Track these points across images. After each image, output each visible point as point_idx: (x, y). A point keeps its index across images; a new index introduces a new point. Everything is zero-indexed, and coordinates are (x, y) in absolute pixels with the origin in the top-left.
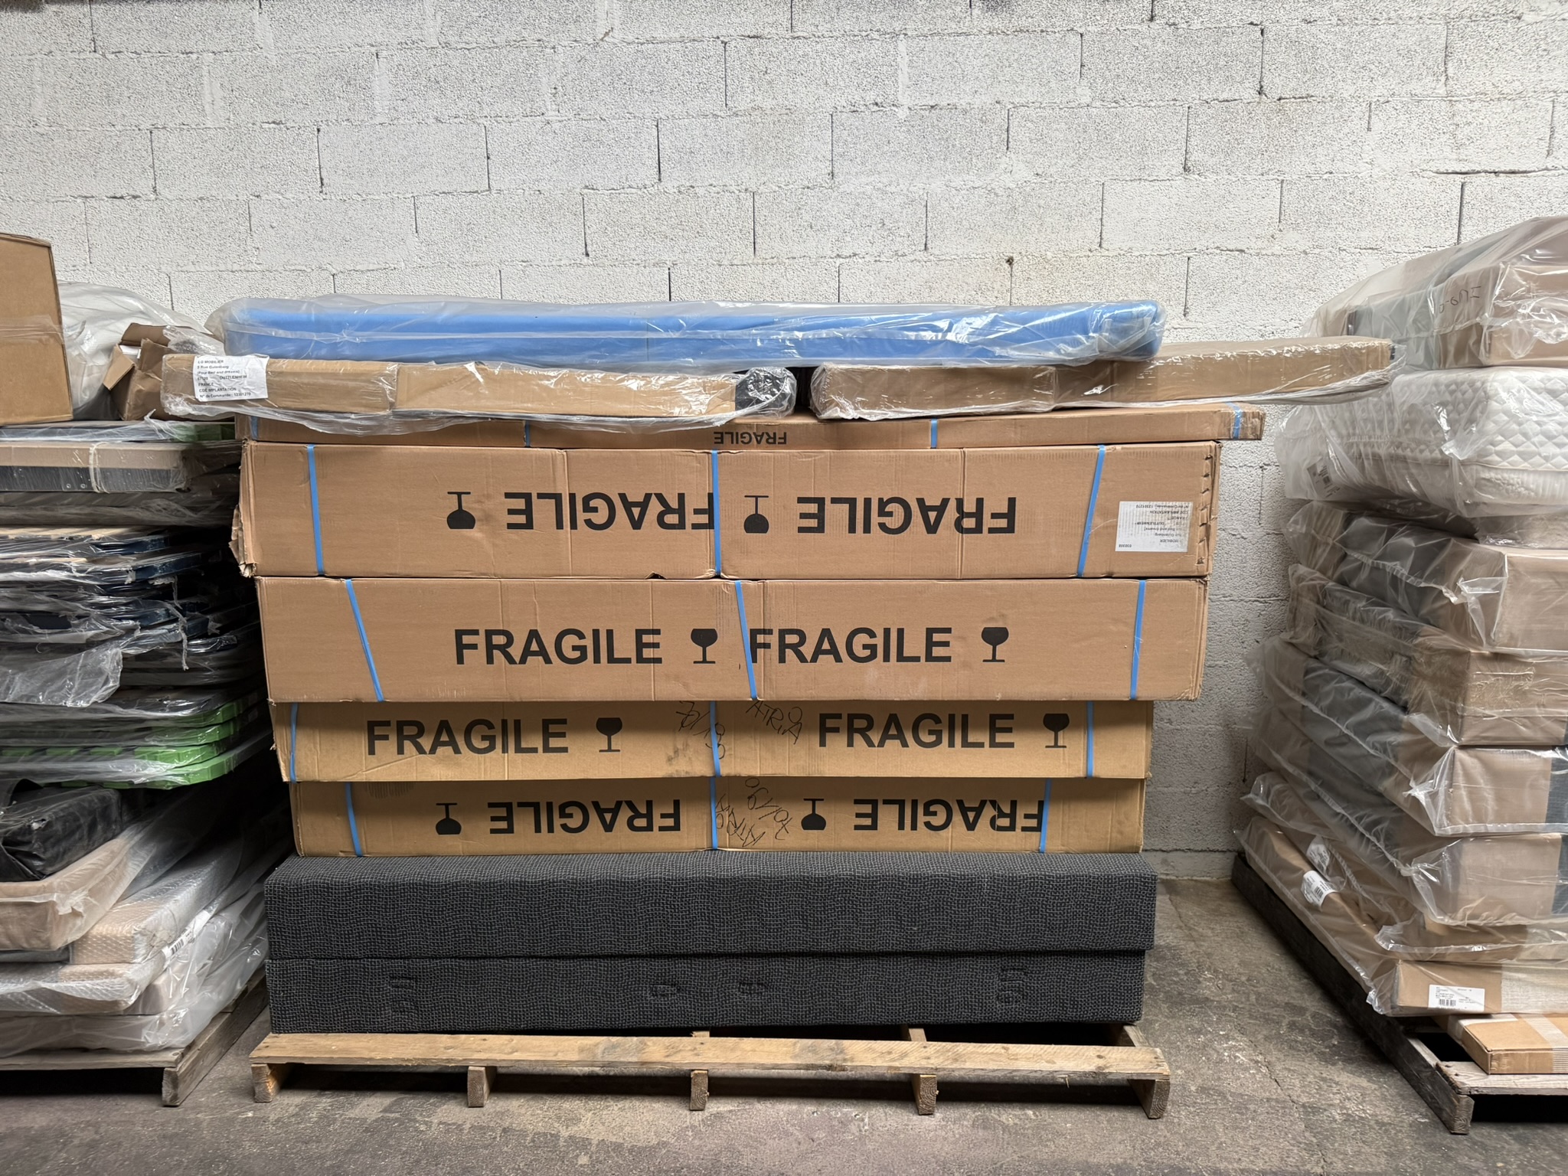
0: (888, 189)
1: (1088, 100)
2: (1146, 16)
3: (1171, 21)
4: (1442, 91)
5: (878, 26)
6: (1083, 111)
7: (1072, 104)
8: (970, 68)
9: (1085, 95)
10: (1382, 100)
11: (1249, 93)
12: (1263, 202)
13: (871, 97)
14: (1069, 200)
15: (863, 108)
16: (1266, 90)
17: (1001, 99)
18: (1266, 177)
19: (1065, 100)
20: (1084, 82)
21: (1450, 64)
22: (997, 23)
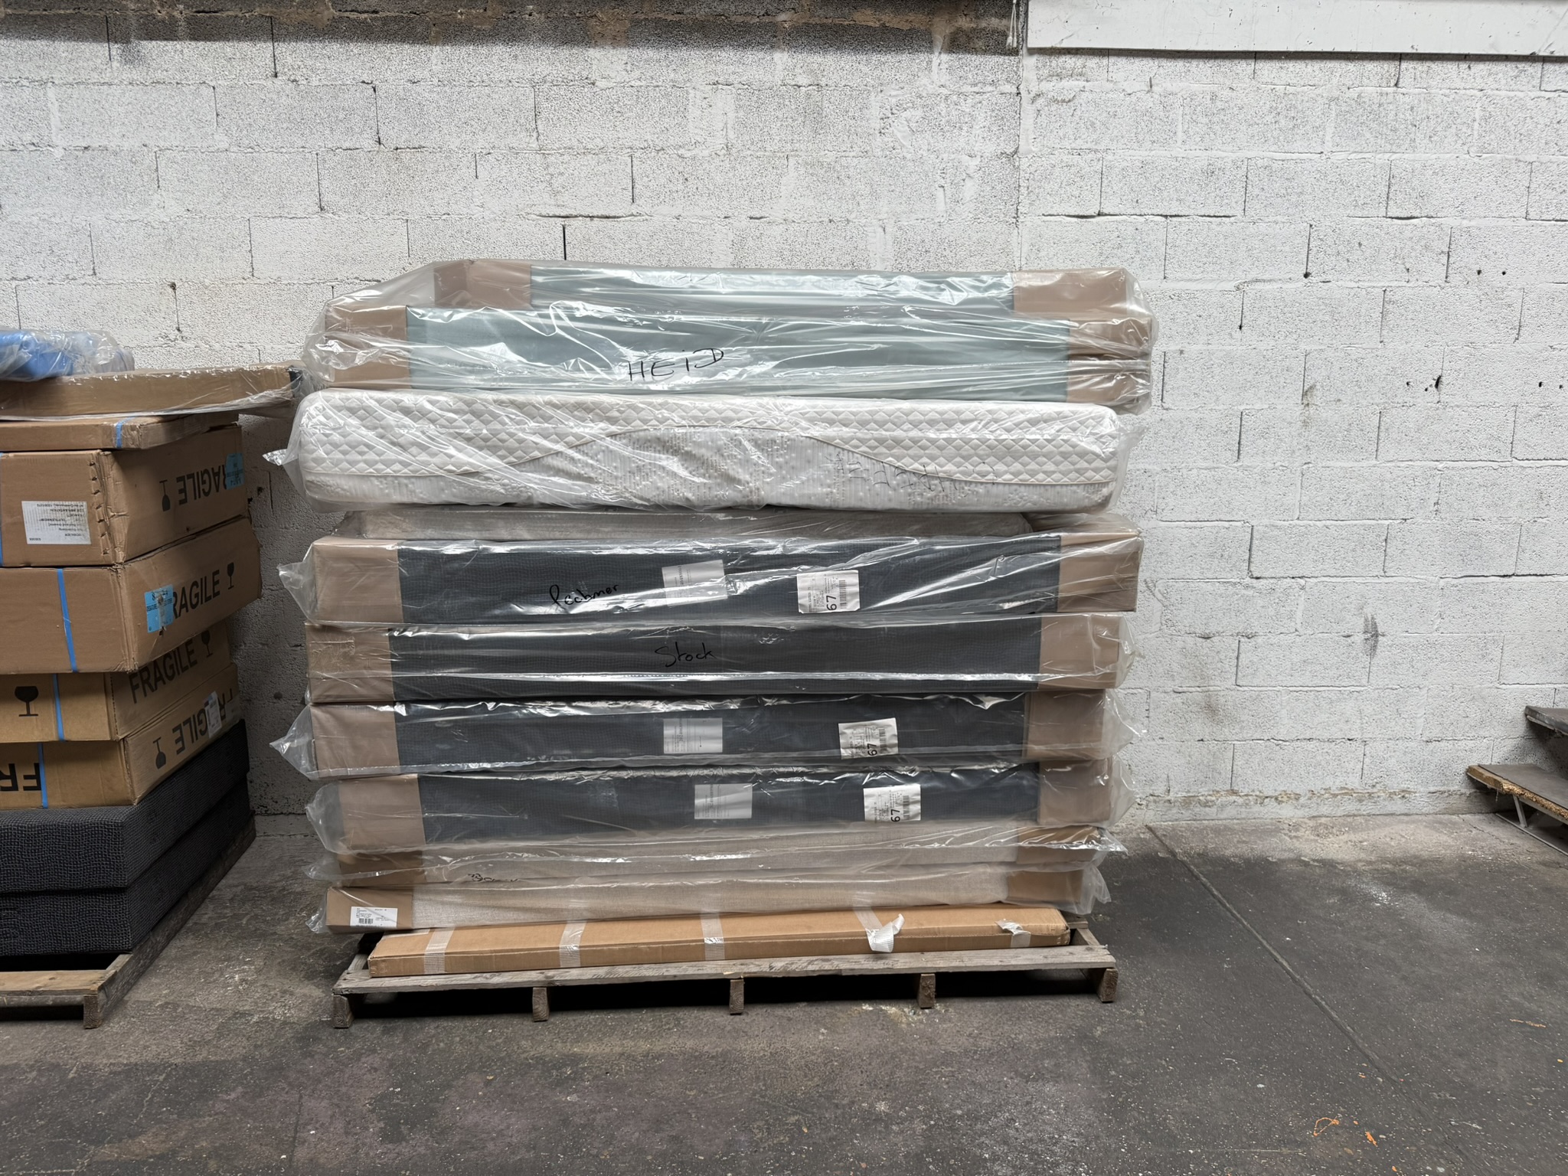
0: (53, 219)
1: (226, 146)
2: (270, 72)
3: (292, 78)
4: (535, 145)
5: (27, 75)
6: (223, 155)
7: (211, 149)
8: (116, 114)
9: (221, 141)
10: (484, 152)
11: (368, 143)
12: (392, 238)
13: (28, 137)
14: (219, 233)
15: (21, 148)
16: (383, 141)
17: (147, 142)
18: (392, 216)
19: (205, 145)
20: (220, 130)
21: (539, 122)
22: (136, 74)
